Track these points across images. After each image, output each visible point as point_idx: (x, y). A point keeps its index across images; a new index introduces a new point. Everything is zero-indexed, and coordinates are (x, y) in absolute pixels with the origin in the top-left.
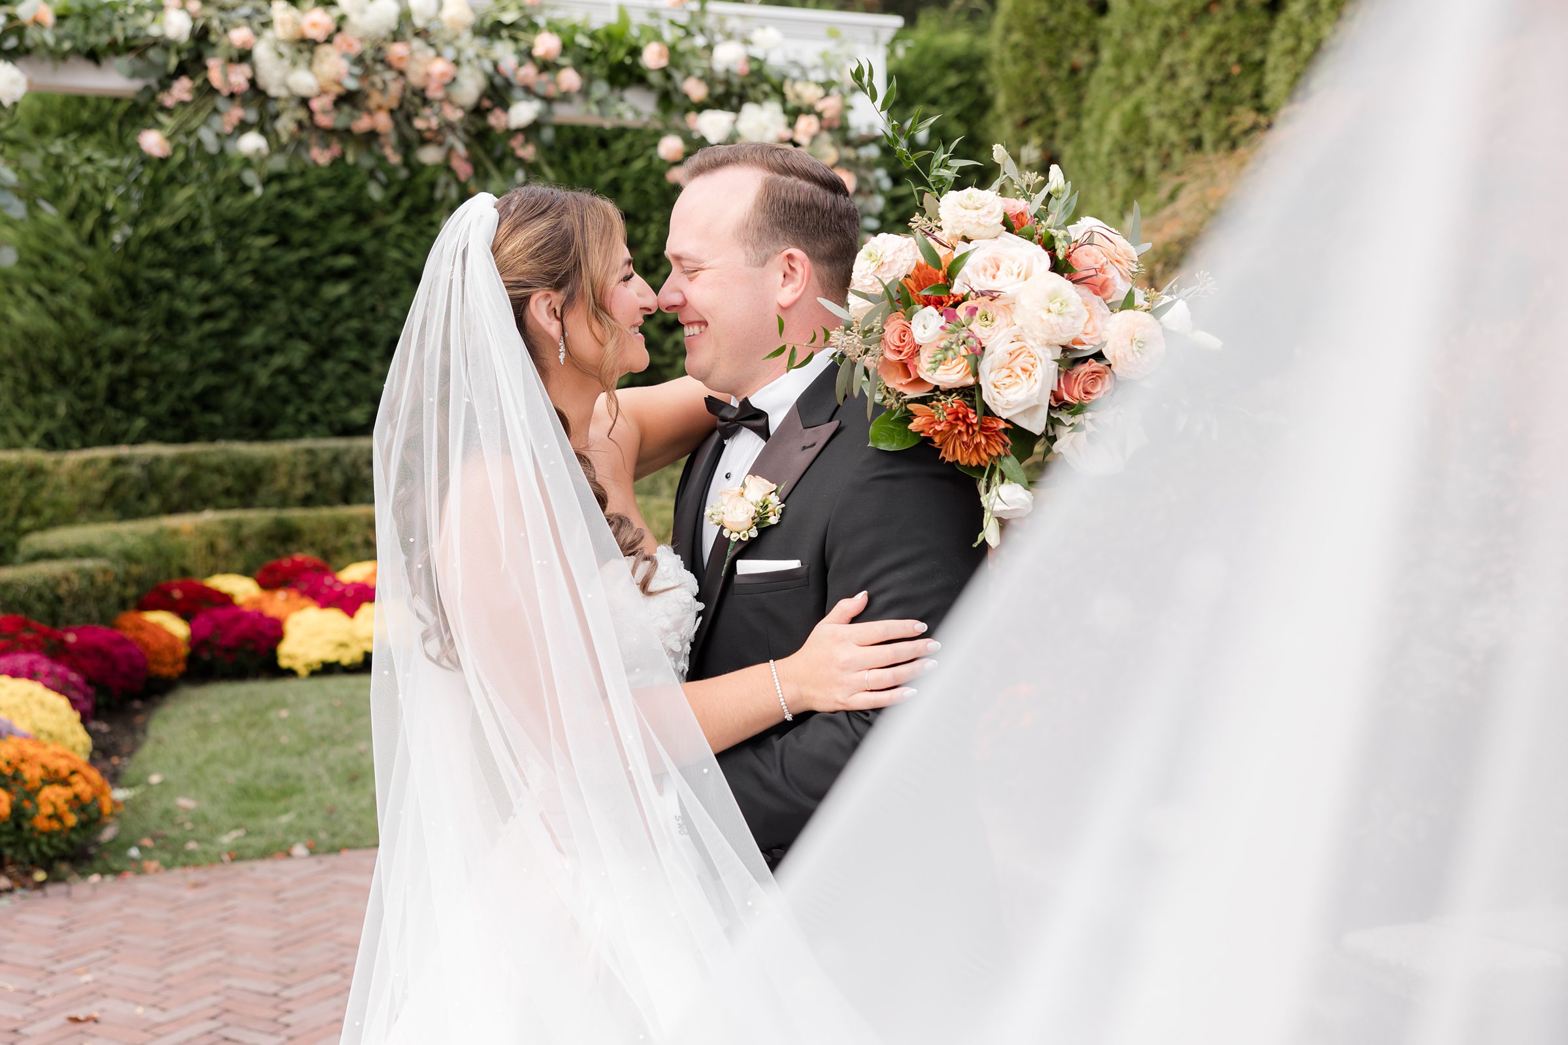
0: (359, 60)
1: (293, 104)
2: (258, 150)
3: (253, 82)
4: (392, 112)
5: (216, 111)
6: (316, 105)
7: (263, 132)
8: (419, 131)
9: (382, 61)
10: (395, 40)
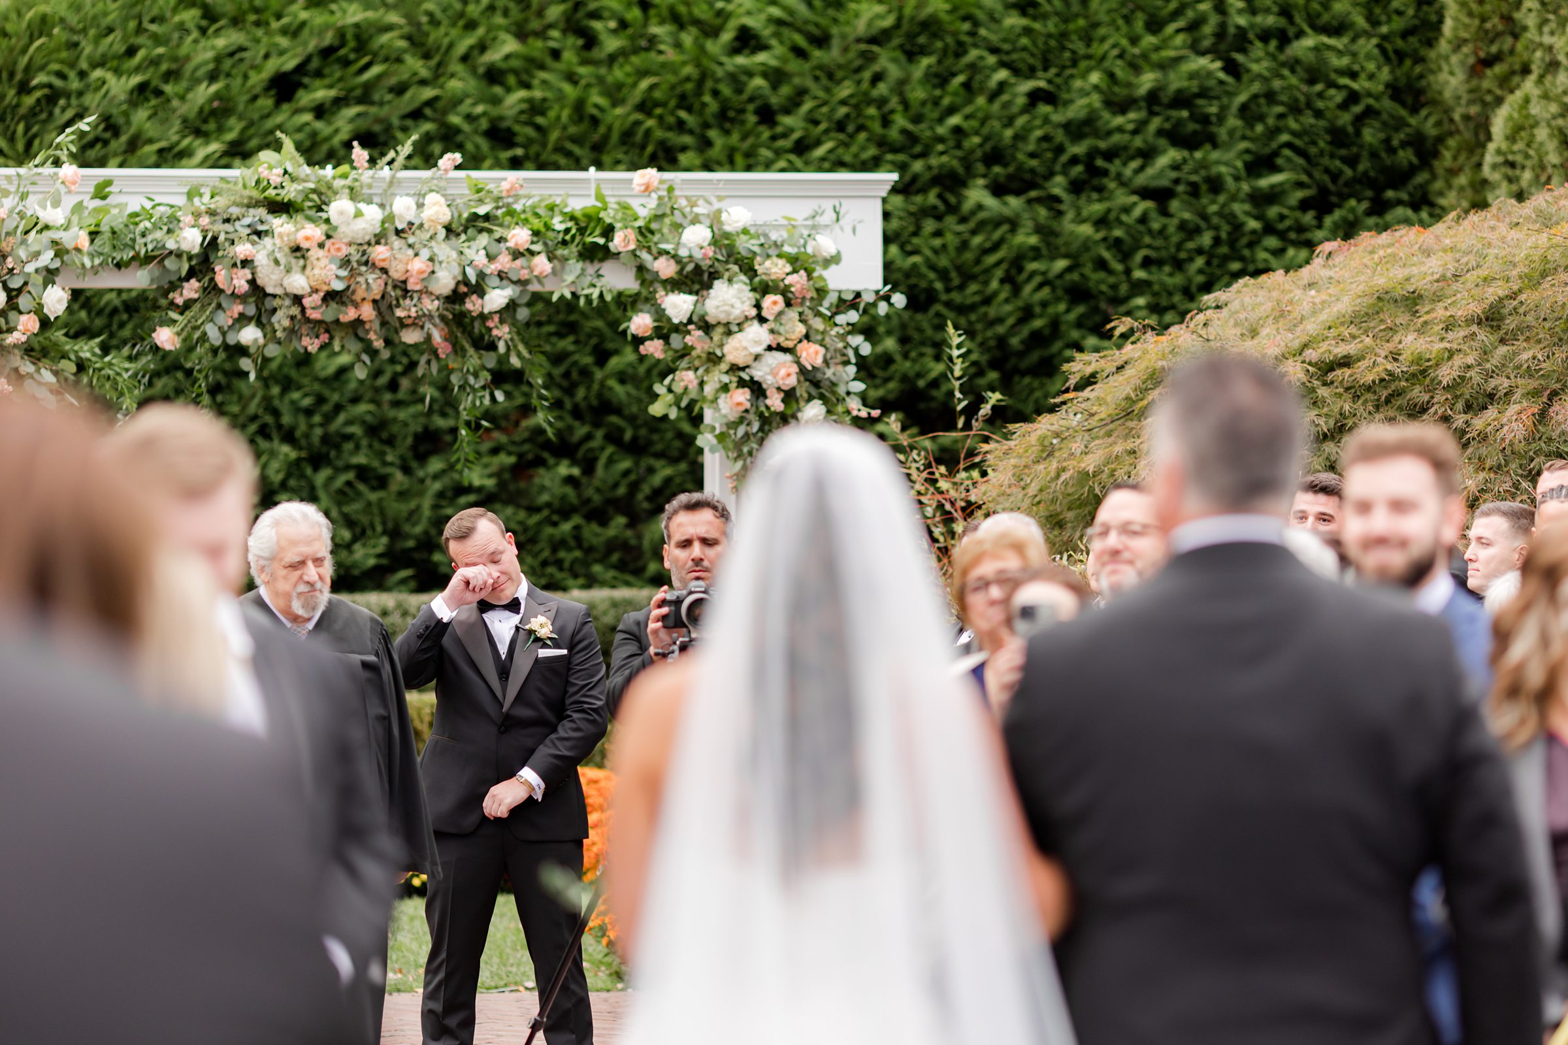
0: (345, 262)
1: (287, 302)
2: (256, 340)
3: (252, 282)
4: (375, 301)
5: (219, 306)
6: (307, 302)
7: (260, 324)
8: (400, 319)
9: (366, 263)
10: (378, 243)
